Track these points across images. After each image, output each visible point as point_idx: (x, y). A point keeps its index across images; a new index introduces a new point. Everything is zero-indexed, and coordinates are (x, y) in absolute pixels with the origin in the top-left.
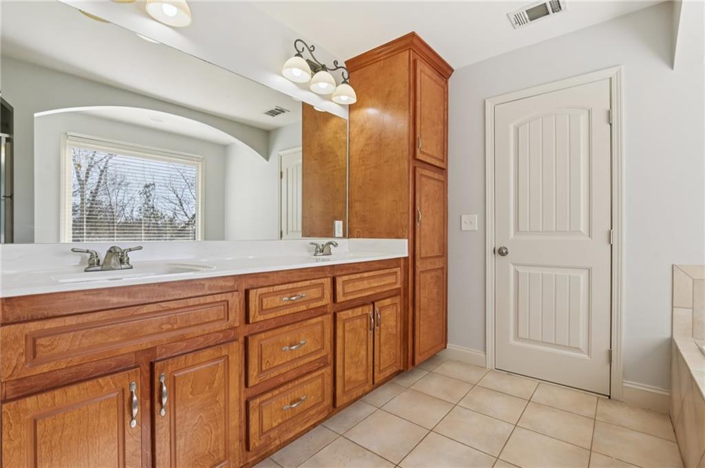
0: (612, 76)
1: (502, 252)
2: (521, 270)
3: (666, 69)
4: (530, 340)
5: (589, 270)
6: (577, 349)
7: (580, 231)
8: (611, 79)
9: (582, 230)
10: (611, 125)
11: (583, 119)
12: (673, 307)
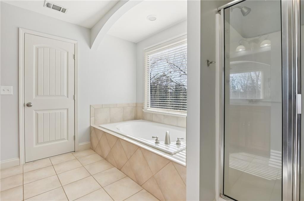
0: (75, 43)
1: (29, 105)
2: (38, 112)
3: (89, 48)
4: (44, 142)
5: (68, 109)
6: (64, 139)
7: (64, 95)
8: (75, 44)
9: (65, 95)
10: (74, 59)
11: (66, 54)
12: (90, 117)
